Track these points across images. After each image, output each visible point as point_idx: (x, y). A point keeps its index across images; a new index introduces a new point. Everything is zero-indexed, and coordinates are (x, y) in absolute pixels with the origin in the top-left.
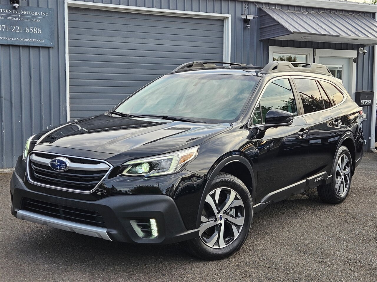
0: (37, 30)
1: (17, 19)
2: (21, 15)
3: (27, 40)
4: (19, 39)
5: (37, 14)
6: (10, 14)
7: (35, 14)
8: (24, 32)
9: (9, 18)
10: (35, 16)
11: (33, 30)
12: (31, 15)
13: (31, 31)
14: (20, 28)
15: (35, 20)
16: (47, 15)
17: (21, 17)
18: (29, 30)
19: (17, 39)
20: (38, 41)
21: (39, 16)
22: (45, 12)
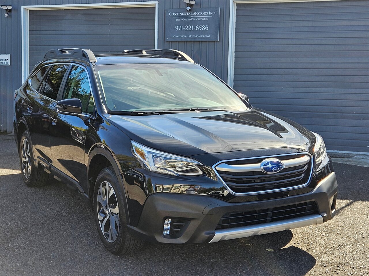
0: (205, 28)
1: (190, 20)
2: (193, 16)
3: (196, 36)
4: (191, 36)
5: (206, 13)
6: (185, 16)
7: (204, 13)
8: (195, 30)
9: (185, 20)
10: (204, 15)
11: (202, 28)
12: (201, 15)
13: (200, 28)
14: (192, 27)
15: (204, 19)
16: (214, 13)
17: (193, 18)
18: (199, 27)
19: (189, 36)
20: (206, 36)
21: (207, 15)
22: (212, 11)
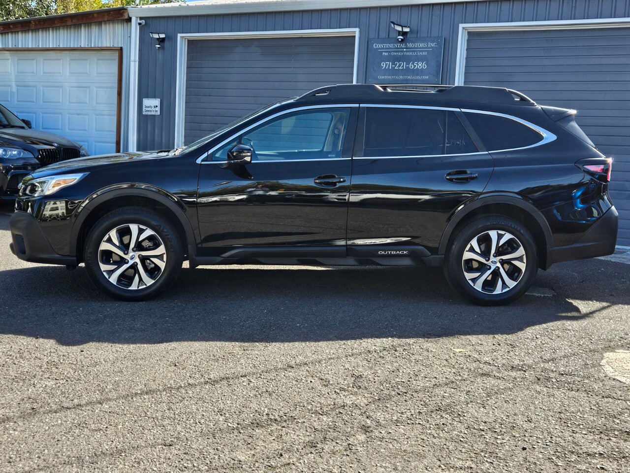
0: (422, 65)
1: (402, 54)
2: (406, 48)
3: (409, 77)
4: (401, 77)
5: (424, 45)
6: (396, 48)
7: (422, 45)
8: (408, 68)
9: (394, 54)
10: (421, 48)
11: (418, 65)
12: (417, 48)
15: (421, 54)
16: (435, 45)
17: (406, 51)
18: (414, 65)
20: (423, 77)
21: (426, 48)
22: (433, 42)
